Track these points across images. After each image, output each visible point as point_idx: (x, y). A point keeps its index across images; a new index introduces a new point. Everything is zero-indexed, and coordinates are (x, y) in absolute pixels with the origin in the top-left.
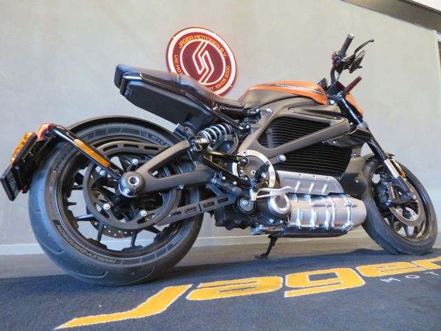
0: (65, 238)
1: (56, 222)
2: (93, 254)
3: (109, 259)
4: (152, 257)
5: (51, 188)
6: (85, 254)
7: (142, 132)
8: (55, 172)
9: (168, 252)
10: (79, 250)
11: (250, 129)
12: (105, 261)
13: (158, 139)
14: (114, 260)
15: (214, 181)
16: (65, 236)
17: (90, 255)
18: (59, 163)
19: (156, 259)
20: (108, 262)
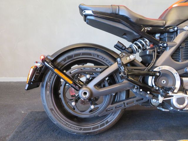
0: (56, 118)
1: (52, 110)
2: (69, 125)
3: (76, 127)
4: (97, 127)
5: (48, 92)
6: (65, 125)
7: (93, 54)
8: (49, 83)
9: (106, 126)
10: (62, 123)
11: (167, 46)
12: (74, 129)
13: (103, 58)
14: (79, 128)
15: (135, 90)
16: (56, 116)
17: (68, 125)
18: (51, 78)
19: (99, 129)
20: (76, 129)
